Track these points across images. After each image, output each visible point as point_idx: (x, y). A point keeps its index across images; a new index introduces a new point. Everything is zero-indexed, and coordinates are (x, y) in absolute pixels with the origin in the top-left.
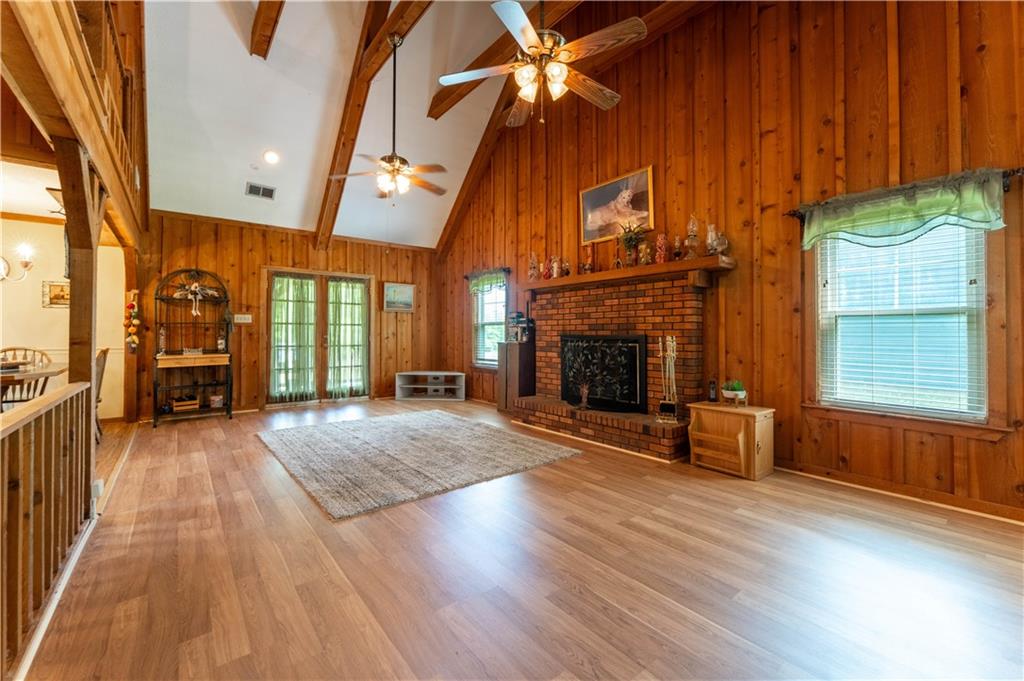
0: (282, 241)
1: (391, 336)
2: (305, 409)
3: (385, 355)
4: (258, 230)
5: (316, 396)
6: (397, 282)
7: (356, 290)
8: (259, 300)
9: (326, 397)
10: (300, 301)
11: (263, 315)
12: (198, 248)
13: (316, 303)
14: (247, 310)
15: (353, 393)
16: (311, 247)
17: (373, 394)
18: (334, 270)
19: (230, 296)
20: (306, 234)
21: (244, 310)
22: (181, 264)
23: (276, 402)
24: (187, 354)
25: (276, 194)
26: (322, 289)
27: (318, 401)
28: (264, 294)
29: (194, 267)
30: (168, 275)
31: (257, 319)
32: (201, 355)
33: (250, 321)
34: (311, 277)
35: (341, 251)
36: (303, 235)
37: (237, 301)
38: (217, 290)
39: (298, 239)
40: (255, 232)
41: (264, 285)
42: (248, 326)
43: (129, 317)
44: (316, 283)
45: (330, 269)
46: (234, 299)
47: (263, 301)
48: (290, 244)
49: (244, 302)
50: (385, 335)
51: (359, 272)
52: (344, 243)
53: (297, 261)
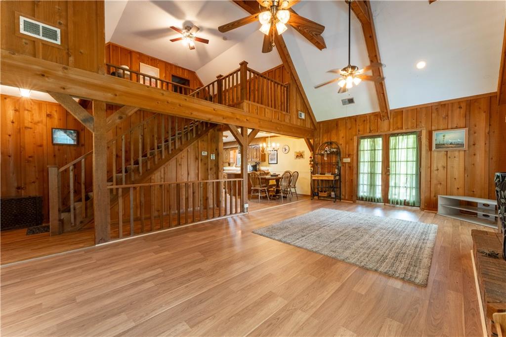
0: (364, 121)
1: (441, 169)
2: (375, 207)
3: (434, 182)
4: (353, 119)
5: (382, 201)
6: (448, 129)
7: (409, 140)
8: (353, 152)
9: (387, 202)
10: (374, 150)
11: (355, 158)
12: (331, 133)
13: (383, 150)
14: (349, 156)
15: (406, 204)
16: (379, 120)
17: (422, 206)
18: (394, 130)
19: (341, 150)
20: (377, 114)
21: (347, 156)
22: (325, 140)
23: (359, 200)
24: (326, 175)
25: (355, 100)
26: (386, 142)
27: (384, 204)
28: (355, 148)
29: (329, 141)
30: (322, 144)
31: (352, 160)
32: (330, 175)
33: (349, 161)
34: (379, 136)
35: (399, 117)
36: (375, 115)
37: (344, 153)
38: (337, 149)
39: (372, 117)
40: (352, 120)
41: (355, 144)
42: (348, 163)
43: (310, 161)
44: (383, 139)
45: (391, 130)
46: (343, 152)
47: (355, 151)
48: (368, 121)
49: (347, 153)
50: (434, 167)
51: (412, 128)
52: (400, 112)
53: (372, 129)
